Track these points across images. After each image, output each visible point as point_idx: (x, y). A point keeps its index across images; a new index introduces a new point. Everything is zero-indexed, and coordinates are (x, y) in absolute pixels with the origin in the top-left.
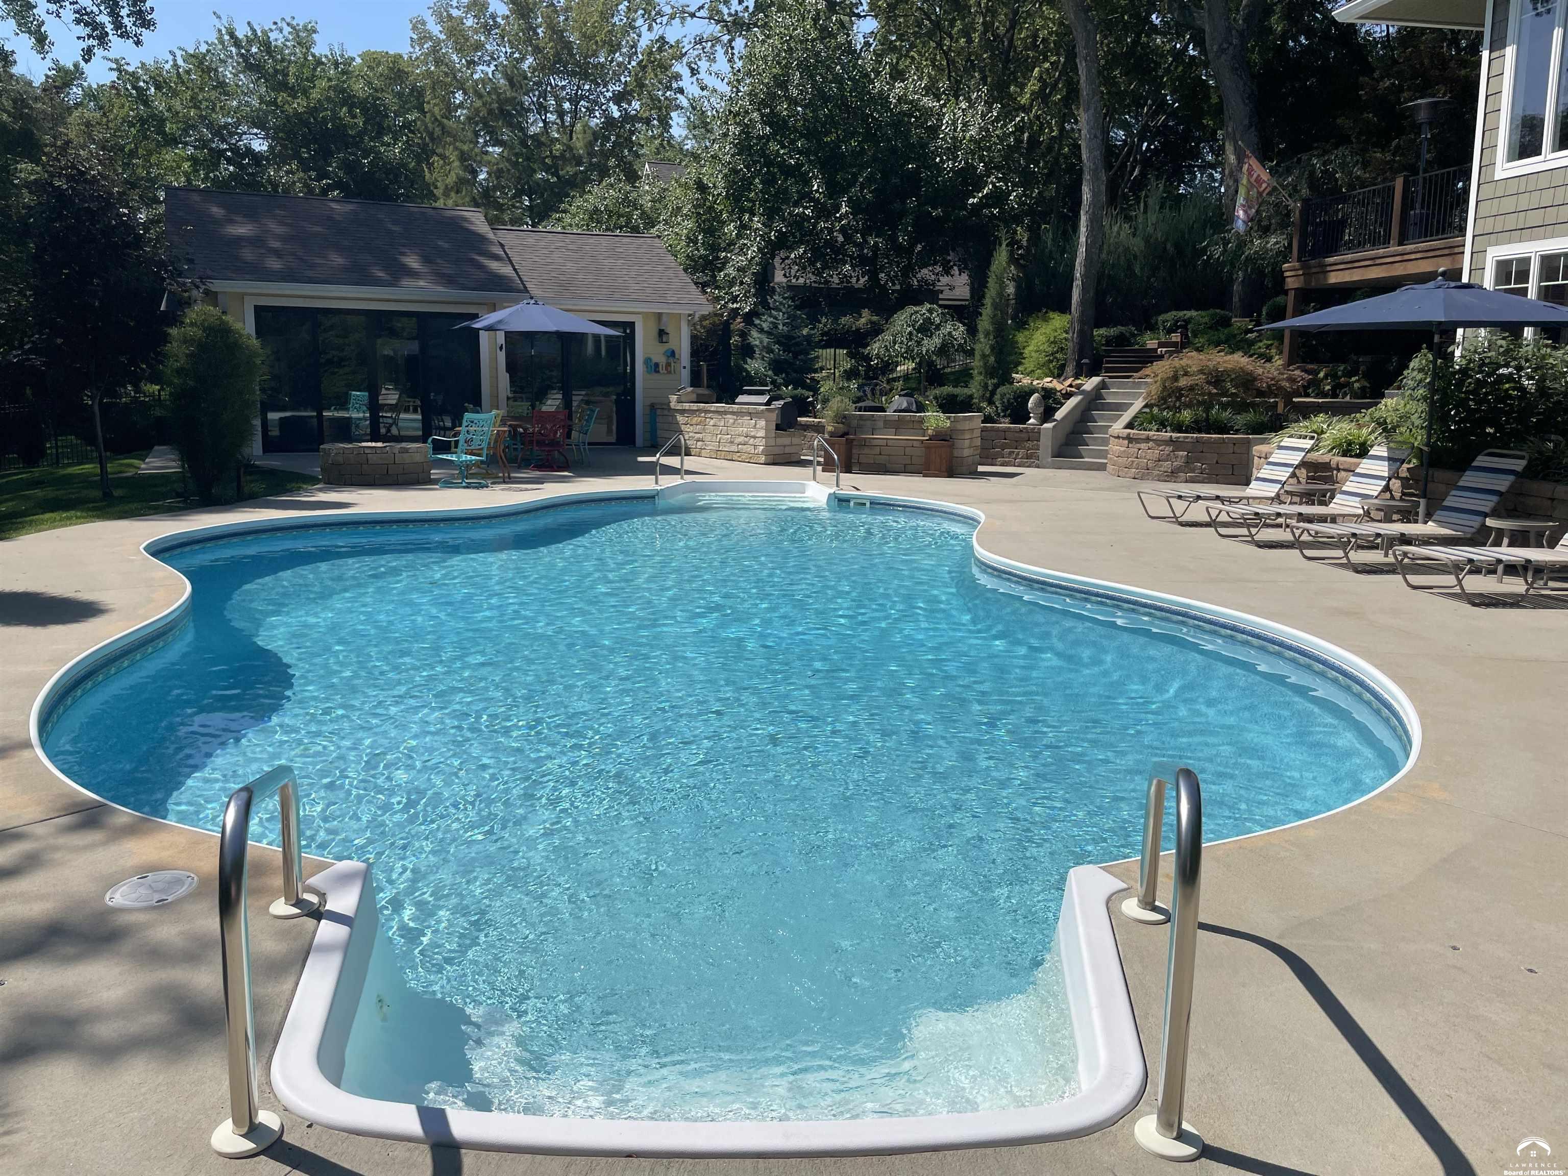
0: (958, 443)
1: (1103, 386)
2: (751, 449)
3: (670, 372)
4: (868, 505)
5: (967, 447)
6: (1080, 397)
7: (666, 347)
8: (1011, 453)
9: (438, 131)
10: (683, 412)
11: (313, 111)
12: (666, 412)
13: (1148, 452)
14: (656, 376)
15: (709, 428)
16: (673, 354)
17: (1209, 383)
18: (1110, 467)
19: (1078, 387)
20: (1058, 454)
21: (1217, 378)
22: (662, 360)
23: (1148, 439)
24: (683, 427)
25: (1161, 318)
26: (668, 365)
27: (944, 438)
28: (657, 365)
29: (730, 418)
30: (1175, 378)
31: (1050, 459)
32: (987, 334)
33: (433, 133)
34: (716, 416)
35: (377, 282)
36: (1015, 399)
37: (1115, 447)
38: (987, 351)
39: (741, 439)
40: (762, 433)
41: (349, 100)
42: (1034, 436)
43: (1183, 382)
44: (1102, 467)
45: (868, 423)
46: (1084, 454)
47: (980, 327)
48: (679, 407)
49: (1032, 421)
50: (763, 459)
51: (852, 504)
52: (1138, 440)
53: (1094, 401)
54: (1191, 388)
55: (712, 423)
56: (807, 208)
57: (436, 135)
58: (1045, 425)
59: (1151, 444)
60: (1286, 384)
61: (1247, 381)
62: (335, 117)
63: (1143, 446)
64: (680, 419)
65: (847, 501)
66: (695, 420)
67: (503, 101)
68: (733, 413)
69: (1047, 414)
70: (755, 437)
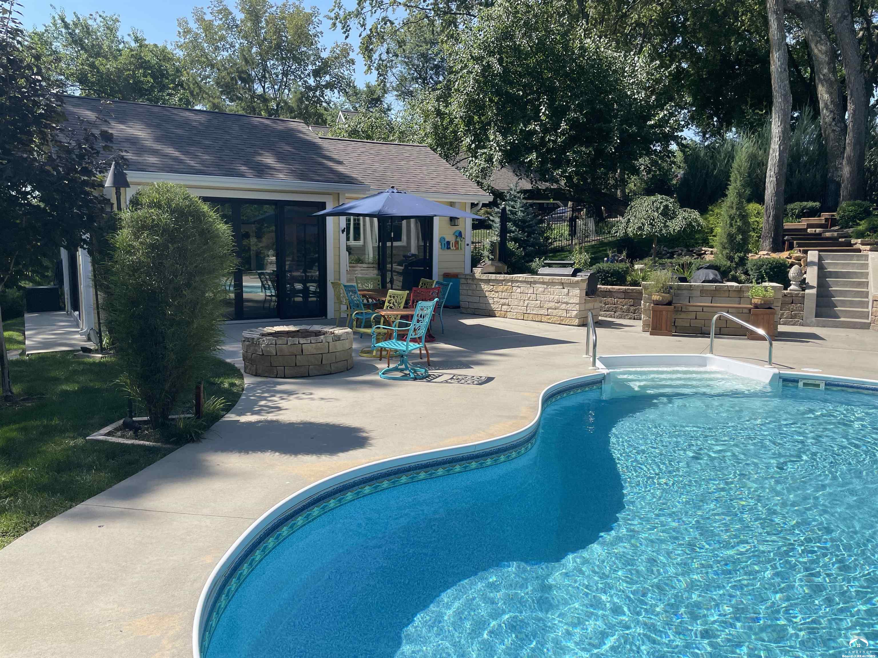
1: (820, 258)
2: (560, 313)
3: (457, 249)
4: (822, 386)
6: (816, 268)
7: (456, 228)
9: (197, 90)
10: (488, 281)
11: (119, 71)
12: (469, 281)
14: (448, 252)
15: (515, 295)
16: (460, 234)
18: (873, 326)
20: (816, 315)
22: (451, 239)
24: (487, 294)
26: (457, 242)
27: (770, 306)
28: (448, 243)
29: (540, 288)
31: (814, 319)
32: (733, 218)
33: (193, 91)
34: (524, 285)
35: (241, 175)
39: (552, 305)
40: (576, 300)
41: (143, 64)
42: (798, 300)
44: (865, 327)
45: (685, 292)
48: (484, 277)
49: (792, 287)
50: (576, 322)
51: (801, 384)
53: (820, 271)
55: (519, 290)
56: (536, 125)
57: (195, 93)
58: (808, 291)
62: (134, 76)
64: (485, 287)
65: (795, 381)
66: (500, 288)
67: (240, 72)
68: (543, 283)
69: (803, 283)
70: (567, 303)
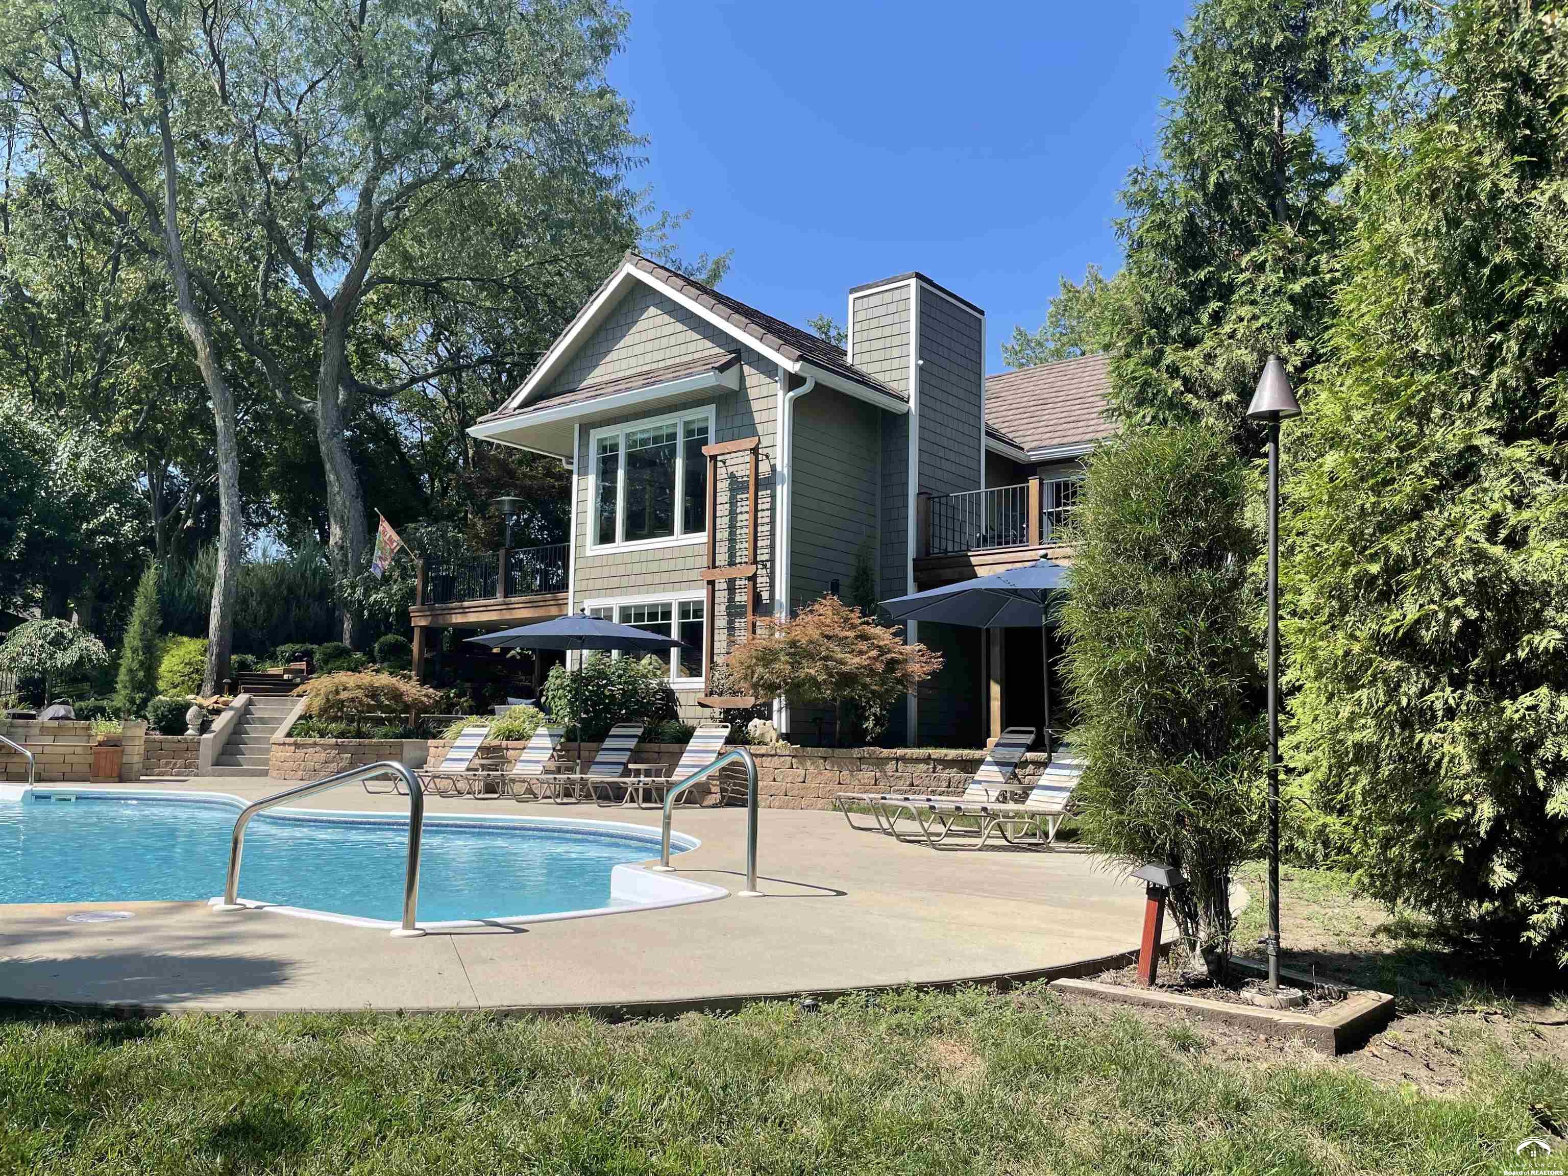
0: (128, 750)
1: (250, 702)
4: (73, 800)
5: (135, 753)
6: (231, 713)
8: (167, 764)
13: (314, 756)
17: (367, 696)
18: (273, 773)
19: (226, 704)
20: (216, 763)
21: (373, 693)
23: (315, 744)
25: (280, 649)
27: (114, 743)
30: (337, 692)
31: (210, 768)
32: (135, 651)
36: (170, 711)
37: (277, 754)
38: (135, 666)
42: (194, 747)
43: (344, 695)
44: (265, 773)
45: (21, 730)
46: (242, 761)
47: (126, 641)
49: (189, 732)
52: (304, 746)
53: (243, 717)
54: (353, 700)
58: (205, 736)
59: (318, 749)
60: (425, 699)
61: (396, 696)
63: (310, 750)
69: (204, 727)
